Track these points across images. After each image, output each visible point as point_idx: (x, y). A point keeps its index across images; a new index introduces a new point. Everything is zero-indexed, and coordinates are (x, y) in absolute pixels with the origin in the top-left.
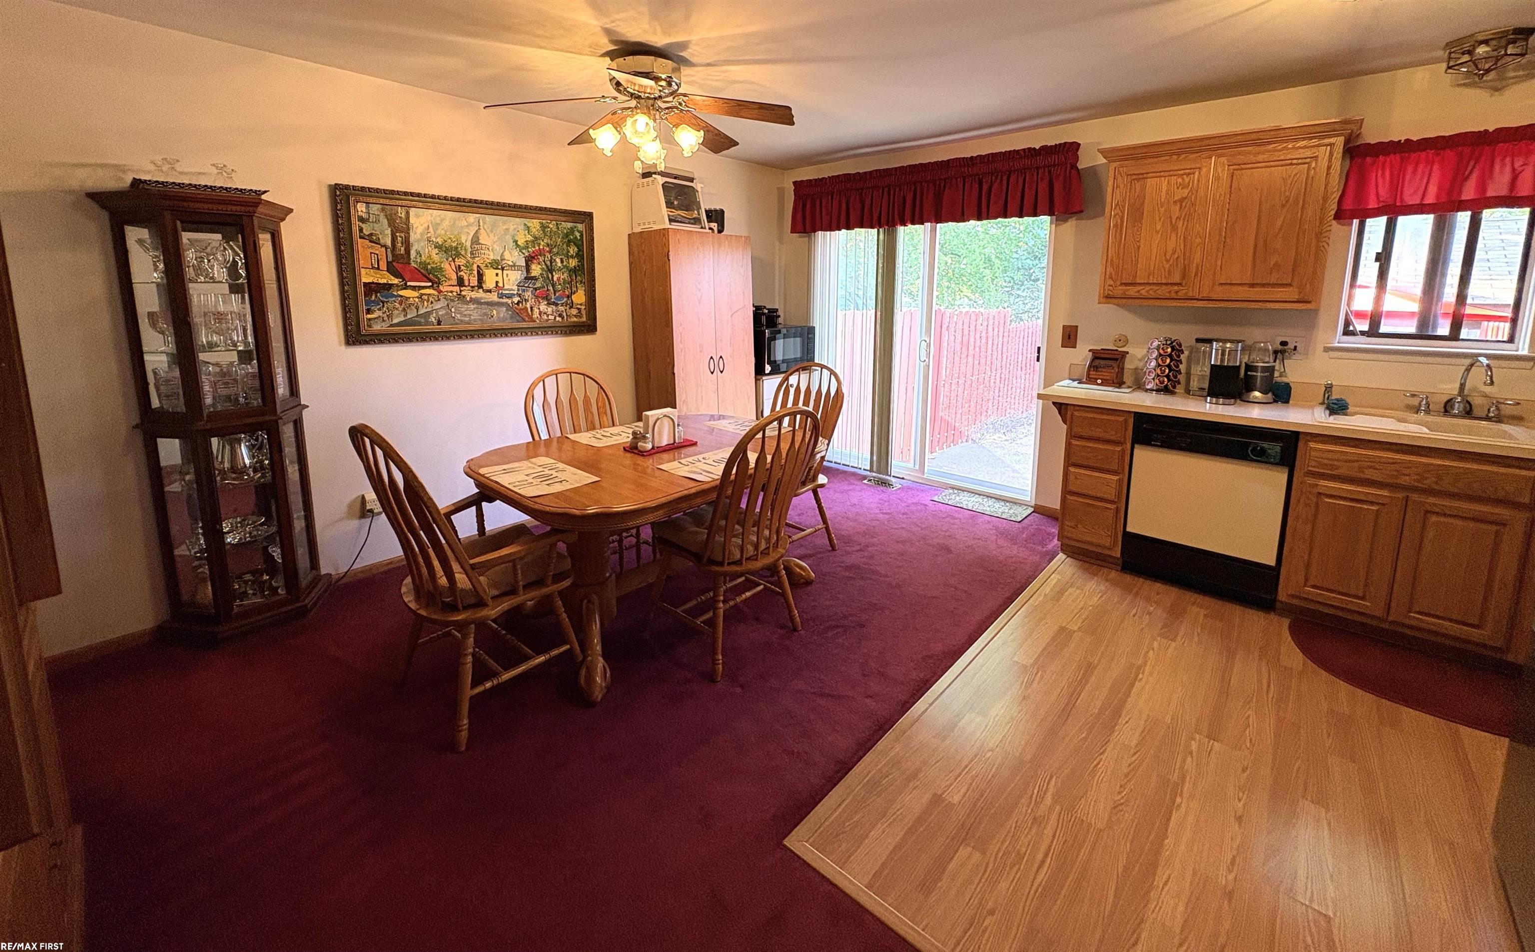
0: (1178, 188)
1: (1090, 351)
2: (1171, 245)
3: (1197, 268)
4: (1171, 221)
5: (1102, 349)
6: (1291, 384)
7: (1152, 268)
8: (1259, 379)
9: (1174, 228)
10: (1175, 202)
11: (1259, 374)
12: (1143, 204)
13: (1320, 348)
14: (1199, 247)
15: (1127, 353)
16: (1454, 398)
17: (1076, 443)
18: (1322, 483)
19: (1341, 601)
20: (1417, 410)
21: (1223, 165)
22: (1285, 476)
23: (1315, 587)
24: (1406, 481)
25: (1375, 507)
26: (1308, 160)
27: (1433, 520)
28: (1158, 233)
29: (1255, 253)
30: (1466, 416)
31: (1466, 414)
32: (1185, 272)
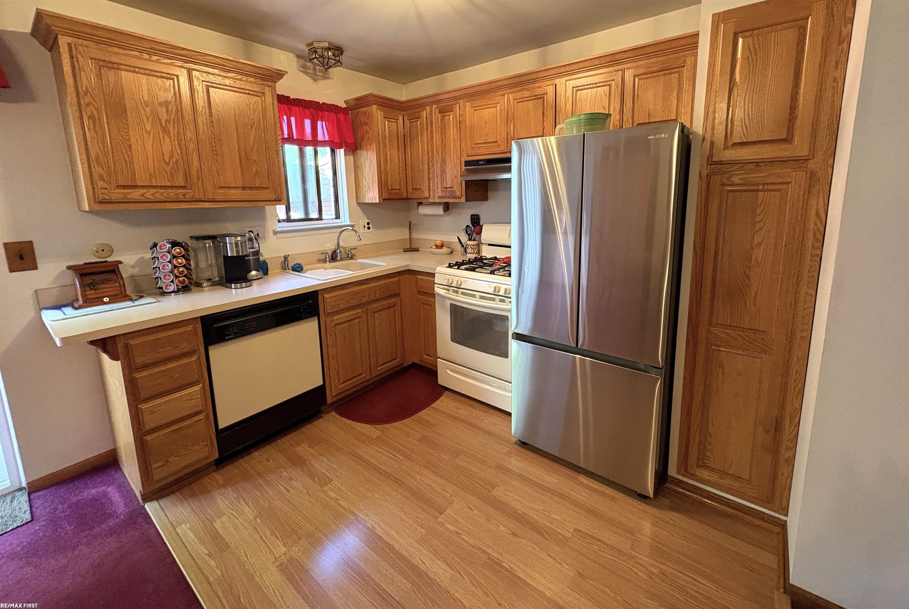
0: (160, 90)
1: (69, 268)
2: (167, 147)
3: (198, 173)
4: (161, 123)
5: (85, 264)
6: (267, 261)
7: (152, 170)
8: (252, 261)
9: (165, 130)
10: (160, 105)
11: (251, 258)
12: (122, 99)
13: (271, 233)
14: (194, 153)
15: (121, 262)
16: (336, 251)
17: (138, 375)
18: (335, 318)
19: (354, 382)
20: (325, 261)
21: (198, 79)
22: (317, 322)
23: (343, 382)
24: (365, 300)
25: (357, 320)
26: (259, 94)
27: (376, 315)
28: (149, 133)
29: (240, 161)
30: (342, 259)
31: (341, 258)
32: (187, 175)
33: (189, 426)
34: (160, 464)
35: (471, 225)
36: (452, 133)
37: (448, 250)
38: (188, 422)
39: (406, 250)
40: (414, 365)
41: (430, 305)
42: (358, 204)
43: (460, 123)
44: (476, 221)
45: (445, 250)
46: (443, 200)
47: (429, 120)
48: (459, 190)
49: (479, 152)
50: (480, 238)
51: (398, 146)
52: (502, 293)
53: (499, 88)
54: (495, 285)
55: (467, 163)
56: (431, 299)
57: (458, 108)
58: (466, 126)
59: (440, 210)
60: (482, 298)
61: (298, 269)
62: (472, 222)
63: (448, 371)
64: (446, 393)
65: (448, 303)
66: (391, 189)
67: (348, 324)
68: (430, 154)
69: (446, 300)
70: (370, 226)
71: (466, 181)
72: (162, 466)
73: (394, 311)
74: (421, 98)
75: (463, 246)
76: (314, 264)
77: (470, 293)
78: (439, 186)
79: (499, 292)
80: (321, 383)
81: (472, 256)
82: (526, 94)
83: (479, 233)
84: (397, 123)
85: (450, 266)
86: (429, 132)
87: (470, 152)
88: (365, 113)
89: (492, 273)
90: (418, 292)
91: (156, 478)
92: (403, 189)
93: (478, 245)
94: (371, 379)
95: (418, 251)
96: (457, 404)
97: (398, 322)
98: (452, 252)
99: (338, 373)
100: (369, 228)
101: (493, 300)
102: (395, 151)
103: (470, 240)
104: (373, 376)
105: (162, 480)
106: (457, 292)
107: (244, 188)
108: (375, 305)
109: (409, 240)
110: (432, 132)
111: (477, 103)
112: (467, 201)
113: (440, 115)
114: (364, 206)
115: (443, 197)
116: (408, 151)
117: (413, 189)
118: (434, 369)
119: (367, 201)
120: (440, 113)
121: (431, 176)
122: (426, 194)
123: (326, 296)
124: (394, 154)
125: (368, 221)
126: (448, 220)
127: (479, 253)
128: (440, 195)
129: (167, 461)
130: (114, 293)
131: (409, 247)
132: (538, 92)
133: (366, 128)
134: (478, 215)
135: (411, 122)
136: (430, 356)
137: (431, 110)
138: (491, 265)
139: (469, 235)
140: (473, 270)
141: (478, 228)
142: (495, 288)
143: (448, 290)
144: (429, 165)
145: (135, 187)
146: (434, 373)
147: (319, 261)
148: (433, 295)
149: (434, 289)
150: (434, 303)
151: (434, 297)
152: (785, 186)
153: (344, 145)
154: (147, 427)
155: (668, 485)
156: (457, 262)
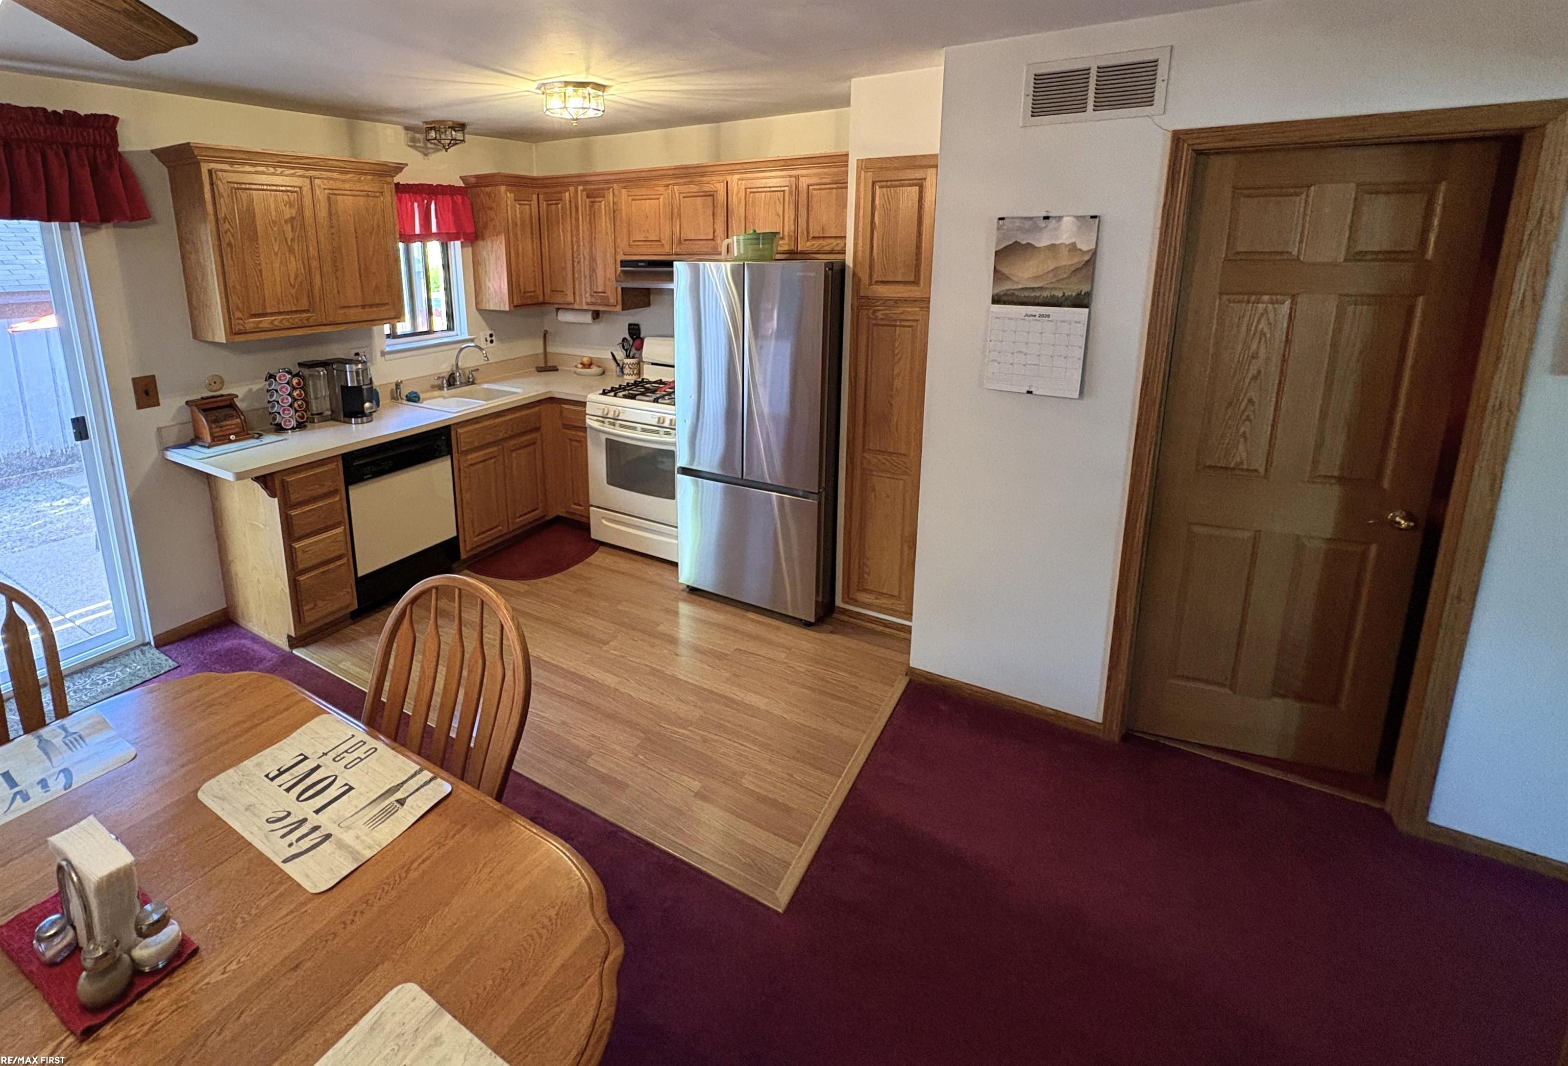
0: (284, 206)
1: (187, 403)
2: (292, 266)
3: (320, 293)
4: (287, 243)
5: (202, 398)
6: (378, 389)
7: (279, 295)
8: (367, 391)
9: (291, 250)
10: (286, 221)
11: (366, 387)
12: (254, 221)
13: (379, 354)
14: (317, 272)
15: (235, 395)
16: (453, 374)
17: (293, 513)
18: (469, 457)
19: (490, 535)
20: (441, 388)
21: (319, 187)
22: (449, 462)
23: (478, 535)
24: (501, 435)
25: (493, 461)
26: (378, 194)
27: (514, 455)
28: (276, 254)
29: (360, 276)
30: (462, 385)
31: (461, 383)
32: (310, 296)
33: (334, 570)
34: (311, 606)
35: (628, 337)
36: (603, 224)
37: (599, 370)
38: (332, 566)
39: (540, 370)
40: (558, 520)
41: (580, 442)
42: (478, 310)
43: (614, 212)
44: (635, 332)
45: (594, 370)
46: (592, 308)
47: (573, 204)
48: (614, 296)
49: (640, 251)
50: (641, 354)
51: (532, 234)
52: (667, 424)
53: (663, 177)
54: (660, 415)
55: (624, 263)
56: (582, 434)
57: (611, 194)
58: (621, 218)
59: (588, 318)
60: (644, 430)
61: (413, 398)
62: (630, 334)
63: (603, 521)
64: (601, 548)
65: (603, 437)
66: (525, 293)
67: (482, 464)
68: (575, 248)
69: (601, 435)
70: (493, 338)
71: (622, 289)
72: (312, 609)
73: (535, 450)
74: (564, 177)
75: (618, 365)
76: (428, 391)
77: (629, 425)
78: (588, 289)
79: (663, 422)
80: (455, 534)
81: (631, 379)
82: (694, 188)
83: (640, 348)
84: (530, 205)
85: (604, 393)
86: (573, 219)
87: (627, 249)
88: (489, 195)
89: (656, 401)
90: (564, 425)
91: (308, 620)
92: (539, 292)
93: (639, 363)
94: (509, 533)
95: (557, 370)
96: (617, 559)
97: (539, 464)
98: (604, 373)
99: (473, 522)
100: (492, 342)
101: (657, 432)
102: (529, 241)
103: (628, 357)
104: (511, 529)
105: (311, 623)
106: (614, 424)
107: (363, 307)
108: (512, 442)
109: (542, 357)
110: (577, 219)
111: (635, 191)
112: (623, 309)
113: (588, 200)
114: (485, 313)
115: (593, 304)
116: (545, 241)
117: (553, 291)
118: (584, 520)
119: (492, 308)
120: (588, 197)
121: (576, 276)
122: (570, 299)
123: (460, 431)
124: (527, 246)
125: (491, 332)
126: (597, 329)
127: (639, 373)
128: (588, 300)
129: (315, 605)
130: (237, 430)
131: (543, 365)
132: (707, 188)
133: (492, 214)
134: (638, 325)
135: (548, 205)
136: (580, 505)
137: (576, 192)
138: (654, 392)
139: (626, 350)
140: (633, 397)
141: (638, 342)
142: (659, 418)
143: (603, 422)
144: (573, 261)
145: (264, 315)
146: (584, 527)
147: (433, 387)
148: (584, 429)
149: (585, 420)
150: (586, 438)
151: (585, 432)
152: (914, 324)
153: (462, 235)
154: (301, 567)
155: (835, 615)
156: (612, 388)
